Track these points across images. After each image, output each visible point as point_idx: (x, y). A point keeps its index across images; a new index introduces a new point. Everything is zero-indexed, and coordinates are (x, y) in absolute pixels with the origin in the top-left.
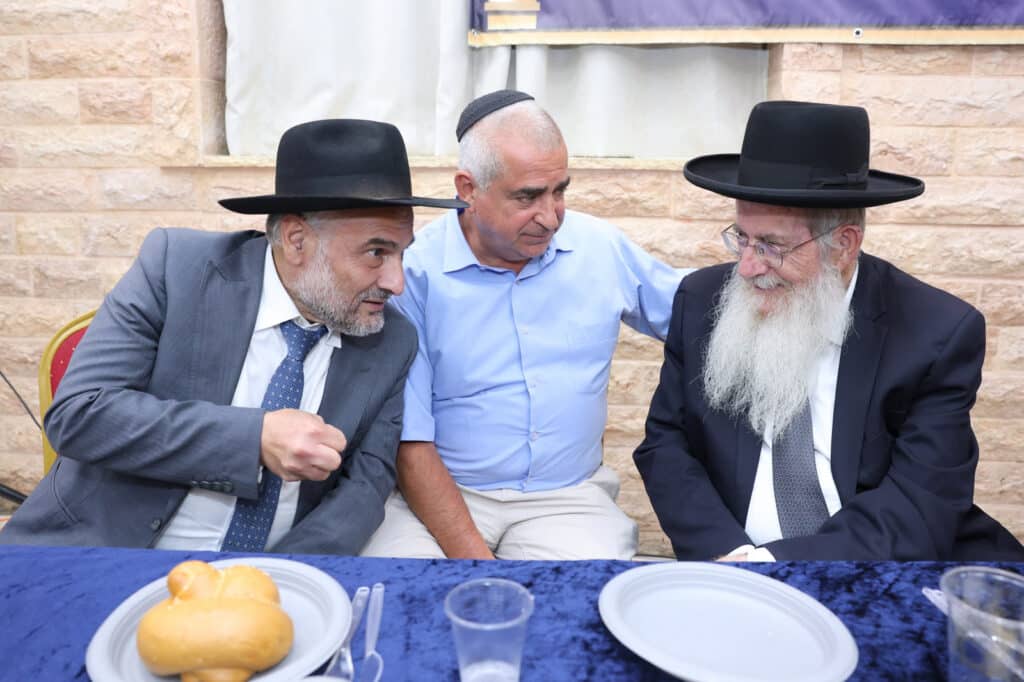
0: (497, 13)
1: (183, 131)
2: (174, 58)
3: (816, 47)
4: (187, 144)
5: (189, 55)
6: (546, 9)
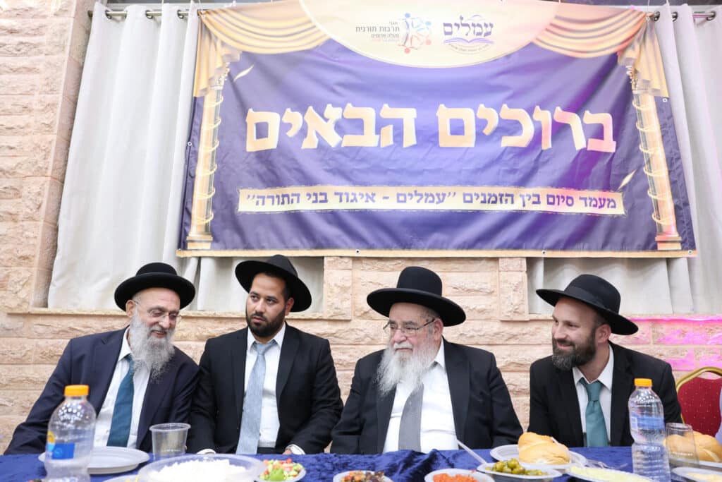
0: (192, 241)
1: (23, 294)
2: (25, 258)
3: (339, 258)
4: (24, 301)
5: (34, 256)
6: (216, 240)
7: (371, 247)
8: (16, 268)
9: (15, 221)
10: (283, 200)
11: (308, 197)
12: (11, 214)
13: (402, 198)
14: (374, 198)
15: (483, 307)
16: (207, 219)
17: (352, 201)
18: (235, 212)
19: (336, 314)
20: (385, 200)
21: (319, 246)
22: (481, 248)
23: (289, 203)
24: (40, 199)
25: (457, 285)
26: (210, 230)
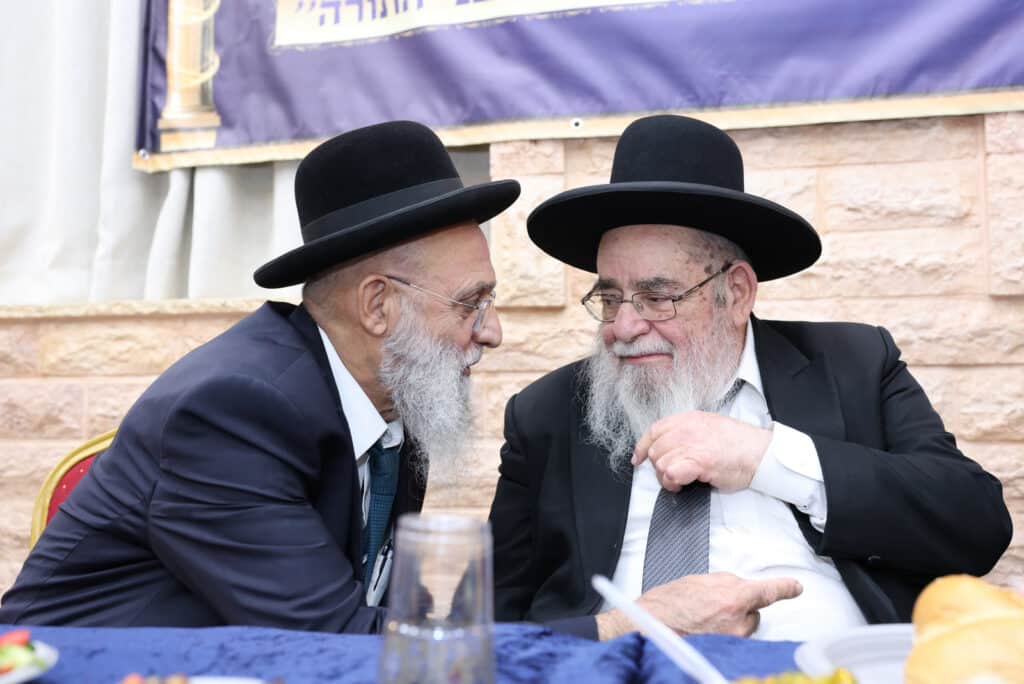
3: (527, 145)
6: (227, 123)
7: (611, 109)
10: (384, 6)
15: (936, 258)
16: (203, 71)
18: (271, 49)
19: (526, 294)
22: (928, 91)
23: (397, 11)
25: (858, 200)
26: (213, 100)
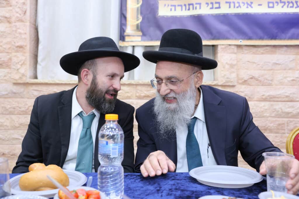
0: (129, 36)
1: (22, 71)
2: (21, 47)
3: (228, 46)
4: (23, 75)
5: (26, 46)
6: (144, 35)
7: (250, 38)
8: (15, 54)
9: (9, 22)
10: (189, 7)
11: (207, 5)
12: (6, 18)
13: (271, 5)
14: (252, 5)
16: (137, 20)
17: (237, 7)
18: (157, 16)
19: (227, 82)
20: (260, 6)
21: (214, 38)
23: (193, 9)
24: (25, 7)
26: (140, 28)
